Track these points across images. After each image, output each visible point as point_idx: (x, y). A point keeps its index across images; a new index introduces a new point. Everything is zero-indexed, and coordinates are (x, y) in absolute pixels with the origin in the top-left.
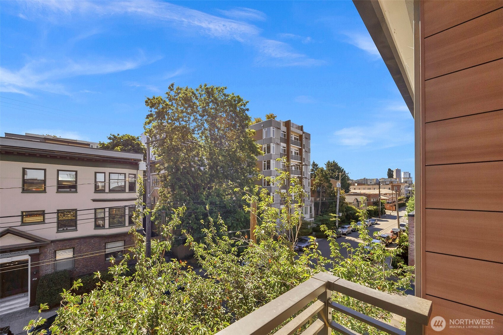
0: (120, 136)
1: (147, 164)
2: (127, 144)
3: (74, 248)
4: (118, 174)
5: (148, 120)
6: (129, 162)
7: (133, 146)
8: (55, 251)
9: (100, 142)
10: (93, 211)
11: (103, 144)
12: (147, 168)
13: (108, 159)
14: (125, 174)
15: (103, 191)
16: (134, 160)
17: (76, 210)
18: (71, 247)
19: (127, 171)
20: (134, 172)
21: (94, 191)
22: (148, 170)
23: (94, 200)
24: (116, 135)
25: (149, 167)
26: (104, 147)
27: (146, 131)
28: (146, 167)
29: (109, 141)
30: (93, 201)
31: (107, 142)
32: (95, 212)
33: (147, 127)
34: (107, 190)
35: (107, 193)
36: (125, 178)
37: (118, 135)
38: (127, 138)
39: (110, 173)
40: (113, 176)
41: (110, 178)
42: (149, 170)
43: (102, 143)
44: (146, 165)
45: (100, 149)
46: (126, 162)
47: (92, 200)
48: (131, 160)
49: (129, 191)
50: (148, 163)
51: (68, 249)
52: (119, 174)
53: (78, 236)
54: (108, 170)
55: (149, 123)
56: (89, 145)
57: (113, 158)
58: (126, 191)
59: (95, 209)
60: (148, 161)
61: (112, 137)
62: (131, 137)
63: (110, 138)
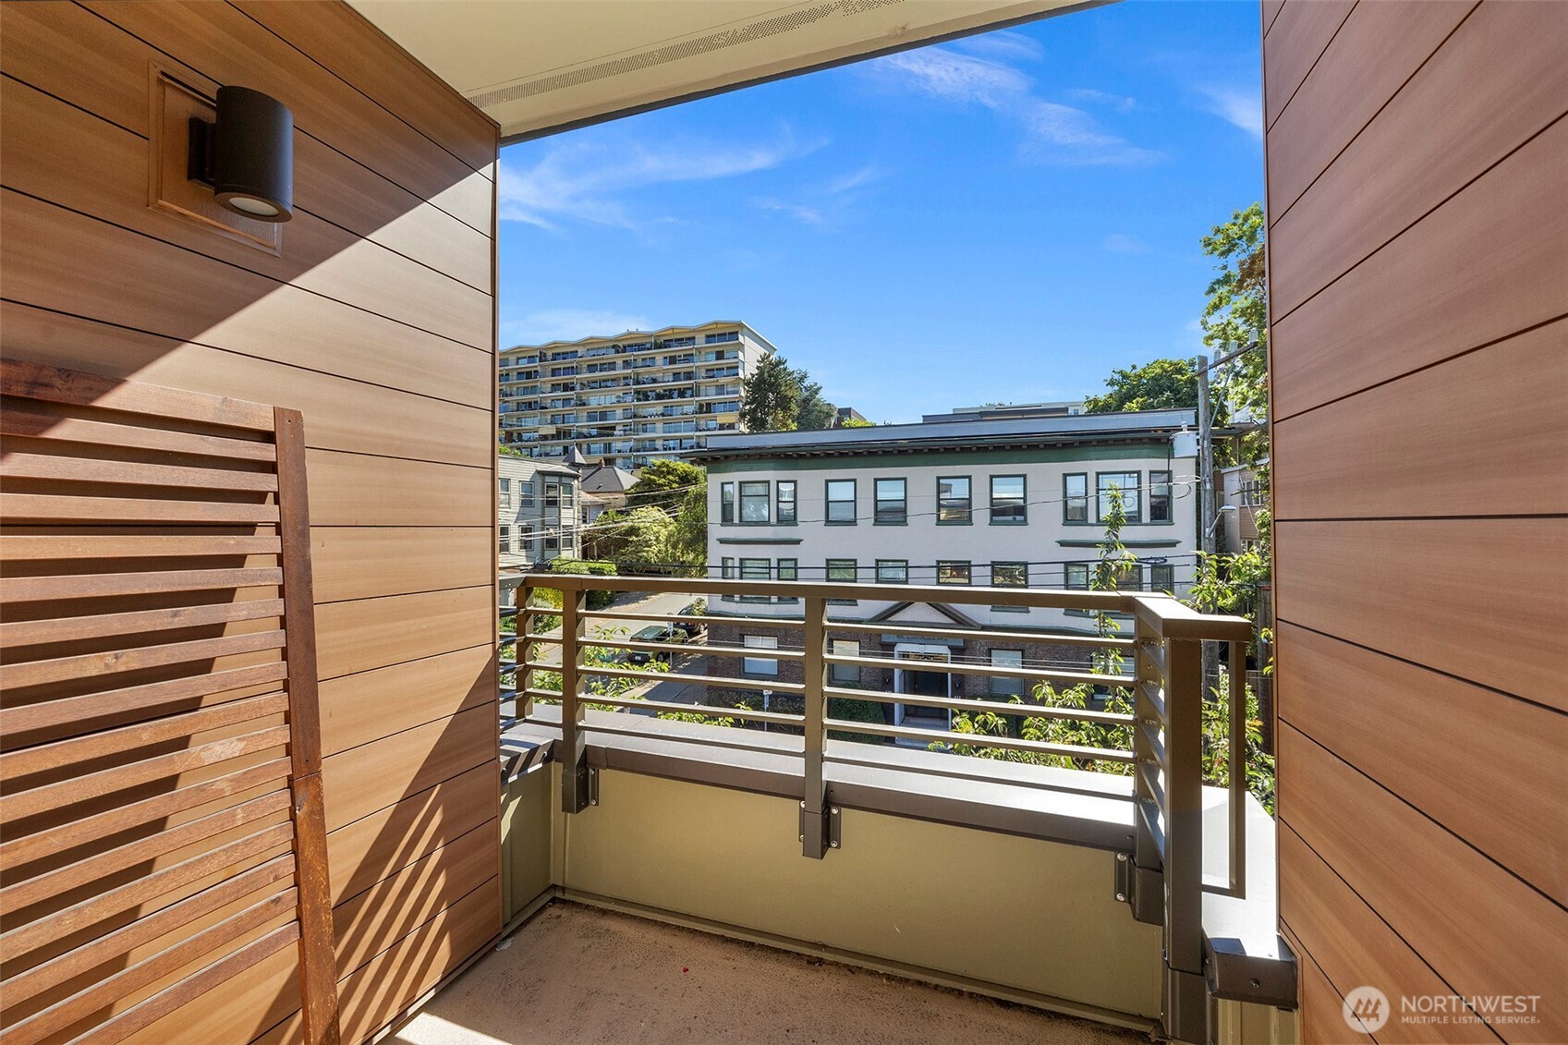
0: (1138, 370)
1: (1198, 437)
2: (1157, 388)
3: (1023, 651)
4: (1123, 475)
5: (1214, 298)
6: (1150, 439)
7: (1175, 391)
8: (990, 650)
9: (1087, 397)
10: (1061, 568)
11: (1096, 401)
12: (1199, 447)
13: (1110, 437)
14: (1139, 473)
15: (1083, 521)
16: (1165, 431)
17: (1026, 564)
18: (1018, 648)
19: (1146, 464)
20: (1160, 464)
21: (1061, 520)
22: (1203, 453)
23: (1063, 544)
24: (1128, 370)
25: (1205, 445)
26: (1098, 408)
27: (1210, 333)
28: (1198, 444)
29: (1110, 390)
30: (1061, 545)
31: (1103, 393)
32: (1066, 570)
33: (1214, 320)
34: (1092, 518)
35: (1092, 525)
36: (1139, 482)
37: (1134, 367)
38: (1158, 370)
39: (1098, 474)
40: (1106, 482)
41: (1098, 485)
42: (1206, 453)
43: (1091, 398)
44: (1198, 440)
45: (1089, 414)
46: (1141, 439)
47: (1058, 542)
48: (1155, 431)
49: (1152, 519)
50: (1205, 432)
51: (1009, 650)
52: (1127, 475)
53: (1032, 624)
54: (1092, 466)
55: (1216, 307)
56: (1066, 410)
57: (1106, 433)
58: (1144, 521)
59: (1067, 564)
60: (1204, 427)
61: (1117, 377)
62: (1171, 364)
63: (1112, 383)
